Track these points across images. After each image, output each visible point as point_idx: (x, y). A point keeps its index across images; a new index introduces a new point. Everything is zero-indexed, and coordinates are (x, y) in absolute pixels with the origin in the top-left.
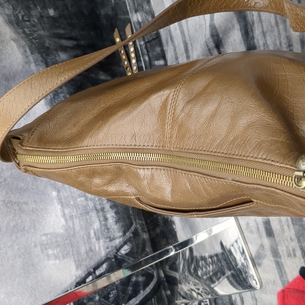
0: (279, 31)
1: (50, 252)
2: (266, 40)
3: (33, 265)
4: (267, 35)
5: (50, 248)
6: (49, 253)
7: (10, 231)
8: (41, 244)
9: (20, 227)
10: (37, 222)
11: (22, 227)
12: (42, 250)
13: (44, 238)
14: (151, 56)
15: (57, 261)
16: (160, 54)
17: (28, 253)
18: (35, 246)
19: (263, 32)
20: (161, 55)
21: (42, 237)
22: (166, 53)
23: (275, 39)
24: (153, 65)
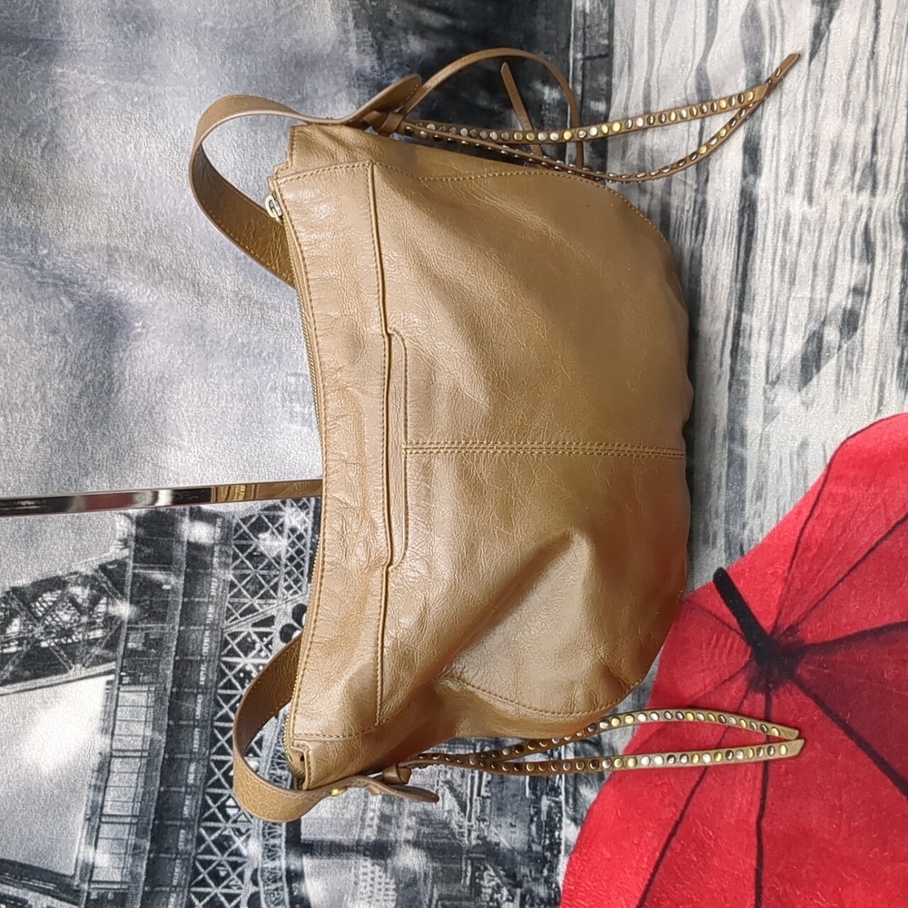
0: (804, 120)
1: (297, 408)
2: (779, 131)
3: (260, 422)
4: (784, 121)
5: (298, 400)
6: (295, 410)
7: (233, 350)
8: (285, 390)
9: (254, 348)
10: (286, 350)
11: (256, 351)
12: (284, 400)
13: (292, 380)
14: (587, 87)
15: (306, 429)
16: (603, 90)
17: (257, 399)
18: (274, 389)
19: (780, 112)
20: (604, 93)
21: (289, 378)
22: (613, 91)
23: (794, 135)
24: (586, 108)
